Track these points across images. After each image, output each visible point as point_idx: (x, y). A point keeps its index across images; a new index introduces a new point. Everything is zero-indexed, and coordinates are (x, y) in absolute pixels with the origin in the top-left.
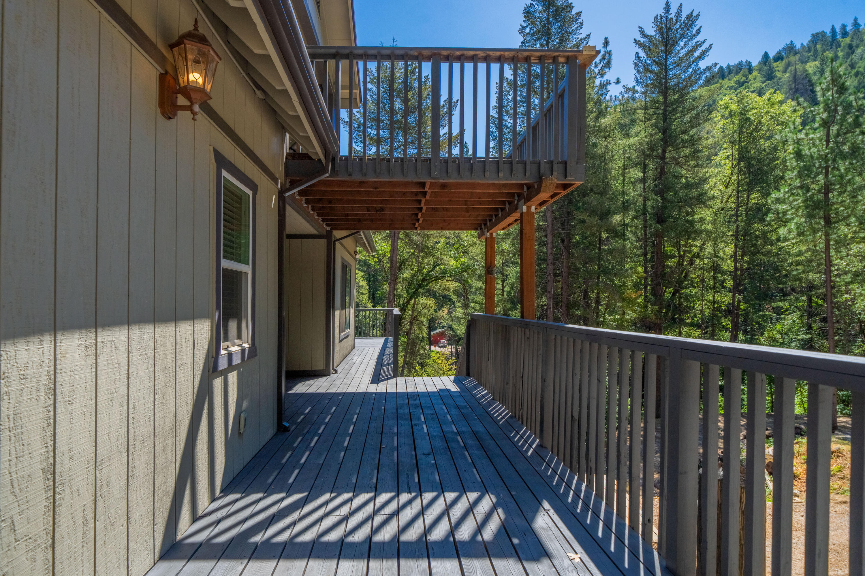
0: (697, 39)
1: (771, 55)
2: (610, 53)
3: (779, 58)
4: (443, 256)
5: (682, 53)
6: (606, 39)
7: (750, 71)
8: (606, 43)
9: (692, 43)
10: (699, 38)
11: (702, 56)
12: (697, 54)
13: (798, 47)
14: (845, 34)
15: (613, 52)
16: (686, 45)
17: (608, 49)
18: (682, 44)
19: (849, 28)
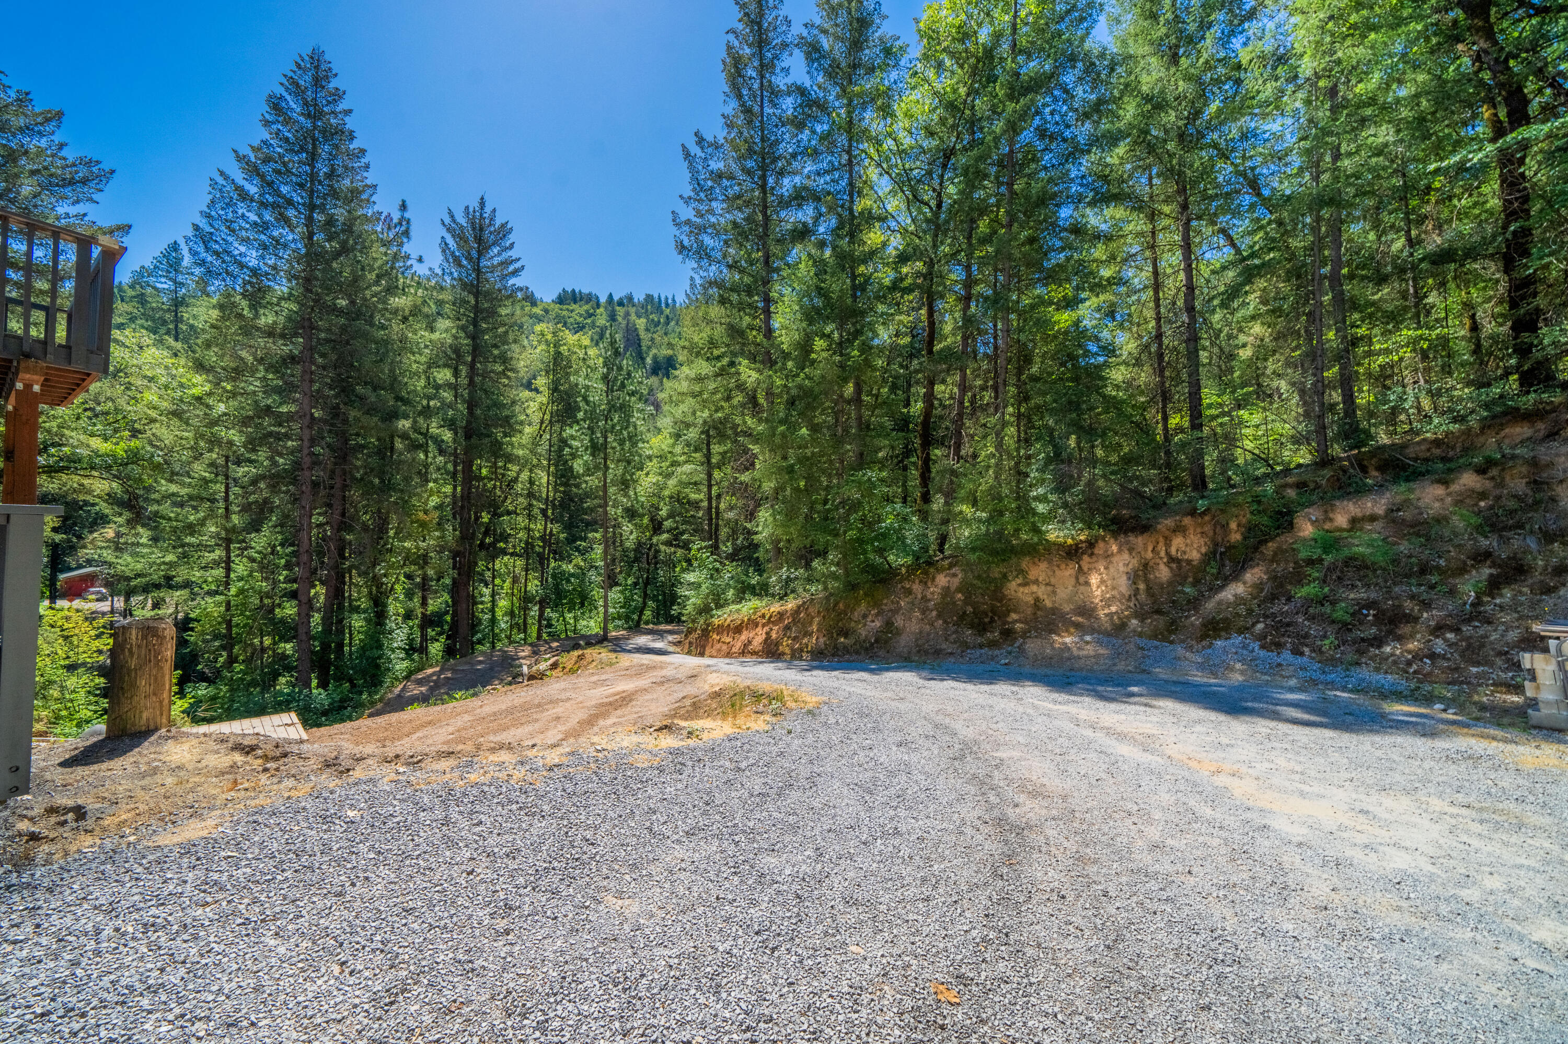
0: (510, 253)
1: (616, 298)
2: (408, 221)
3: (621, 303)
4: (66, 432)
5: (496, 261)
6: (404, 201)
7: (598, 305)
8: (403, 207)
9: (505, 255)
10: (513, 253)
11: (515, 273)
12: (511, 268)
13: (636, 300)
14: (667, 305)
15: (412, 220)
16: (499, 254)
17: (407, 215)
18: (496, 250)
19: (670, 301)
